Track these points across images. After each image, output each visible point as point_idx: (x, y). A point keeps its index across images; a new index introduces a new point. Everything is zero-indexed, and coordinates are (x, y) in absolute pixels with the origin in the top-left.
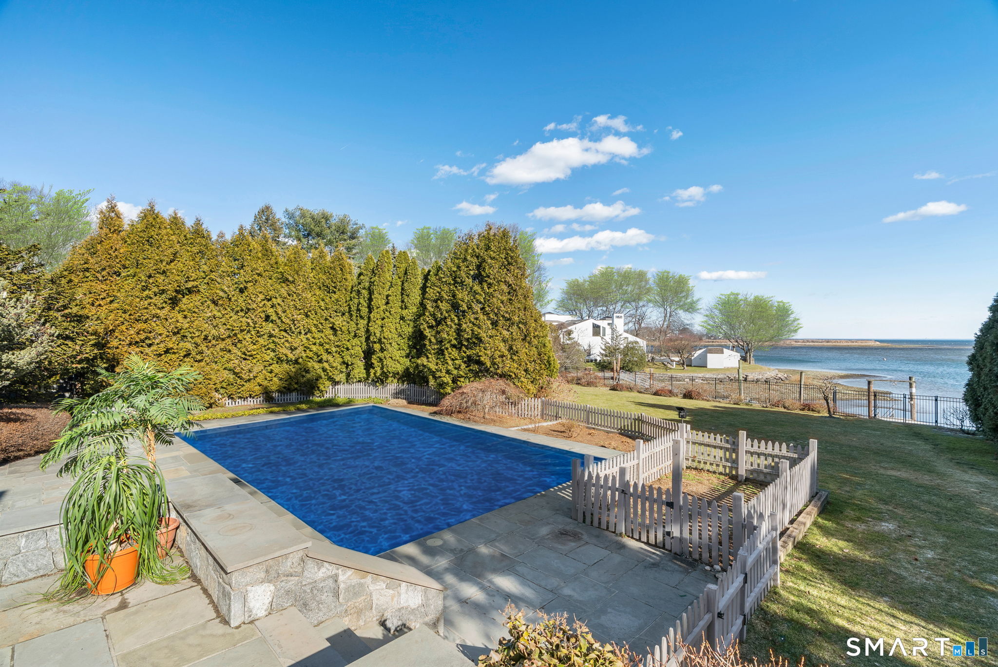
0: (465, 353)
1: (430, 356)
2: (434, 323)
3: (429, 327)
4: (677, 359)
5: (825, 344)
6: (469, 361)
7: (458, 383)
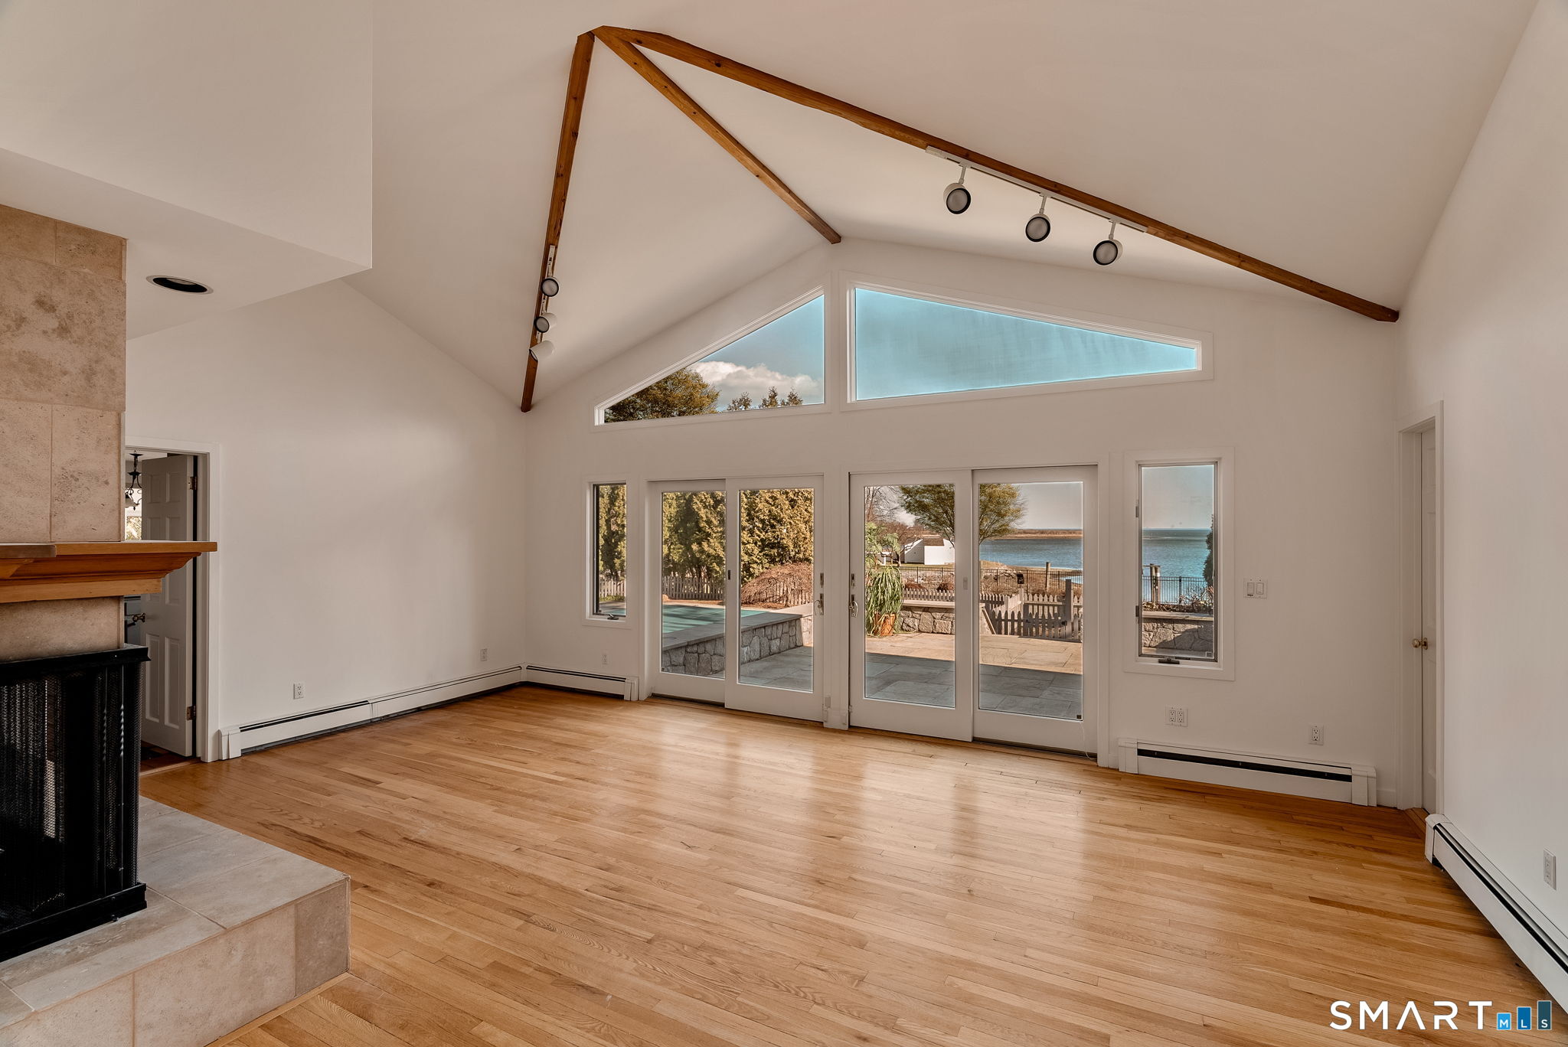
0: (759, 536)
1: (711, 541)
2: (712, 502)
3: (705, 507)
4: (888, 553)
5: (1038, 535)
6: (764, 545)
7: (751, 569)
